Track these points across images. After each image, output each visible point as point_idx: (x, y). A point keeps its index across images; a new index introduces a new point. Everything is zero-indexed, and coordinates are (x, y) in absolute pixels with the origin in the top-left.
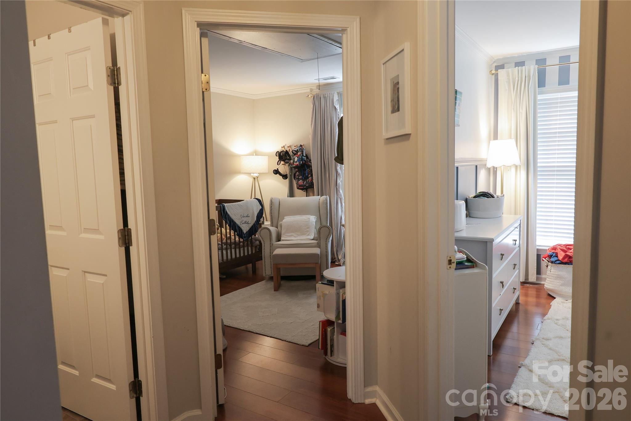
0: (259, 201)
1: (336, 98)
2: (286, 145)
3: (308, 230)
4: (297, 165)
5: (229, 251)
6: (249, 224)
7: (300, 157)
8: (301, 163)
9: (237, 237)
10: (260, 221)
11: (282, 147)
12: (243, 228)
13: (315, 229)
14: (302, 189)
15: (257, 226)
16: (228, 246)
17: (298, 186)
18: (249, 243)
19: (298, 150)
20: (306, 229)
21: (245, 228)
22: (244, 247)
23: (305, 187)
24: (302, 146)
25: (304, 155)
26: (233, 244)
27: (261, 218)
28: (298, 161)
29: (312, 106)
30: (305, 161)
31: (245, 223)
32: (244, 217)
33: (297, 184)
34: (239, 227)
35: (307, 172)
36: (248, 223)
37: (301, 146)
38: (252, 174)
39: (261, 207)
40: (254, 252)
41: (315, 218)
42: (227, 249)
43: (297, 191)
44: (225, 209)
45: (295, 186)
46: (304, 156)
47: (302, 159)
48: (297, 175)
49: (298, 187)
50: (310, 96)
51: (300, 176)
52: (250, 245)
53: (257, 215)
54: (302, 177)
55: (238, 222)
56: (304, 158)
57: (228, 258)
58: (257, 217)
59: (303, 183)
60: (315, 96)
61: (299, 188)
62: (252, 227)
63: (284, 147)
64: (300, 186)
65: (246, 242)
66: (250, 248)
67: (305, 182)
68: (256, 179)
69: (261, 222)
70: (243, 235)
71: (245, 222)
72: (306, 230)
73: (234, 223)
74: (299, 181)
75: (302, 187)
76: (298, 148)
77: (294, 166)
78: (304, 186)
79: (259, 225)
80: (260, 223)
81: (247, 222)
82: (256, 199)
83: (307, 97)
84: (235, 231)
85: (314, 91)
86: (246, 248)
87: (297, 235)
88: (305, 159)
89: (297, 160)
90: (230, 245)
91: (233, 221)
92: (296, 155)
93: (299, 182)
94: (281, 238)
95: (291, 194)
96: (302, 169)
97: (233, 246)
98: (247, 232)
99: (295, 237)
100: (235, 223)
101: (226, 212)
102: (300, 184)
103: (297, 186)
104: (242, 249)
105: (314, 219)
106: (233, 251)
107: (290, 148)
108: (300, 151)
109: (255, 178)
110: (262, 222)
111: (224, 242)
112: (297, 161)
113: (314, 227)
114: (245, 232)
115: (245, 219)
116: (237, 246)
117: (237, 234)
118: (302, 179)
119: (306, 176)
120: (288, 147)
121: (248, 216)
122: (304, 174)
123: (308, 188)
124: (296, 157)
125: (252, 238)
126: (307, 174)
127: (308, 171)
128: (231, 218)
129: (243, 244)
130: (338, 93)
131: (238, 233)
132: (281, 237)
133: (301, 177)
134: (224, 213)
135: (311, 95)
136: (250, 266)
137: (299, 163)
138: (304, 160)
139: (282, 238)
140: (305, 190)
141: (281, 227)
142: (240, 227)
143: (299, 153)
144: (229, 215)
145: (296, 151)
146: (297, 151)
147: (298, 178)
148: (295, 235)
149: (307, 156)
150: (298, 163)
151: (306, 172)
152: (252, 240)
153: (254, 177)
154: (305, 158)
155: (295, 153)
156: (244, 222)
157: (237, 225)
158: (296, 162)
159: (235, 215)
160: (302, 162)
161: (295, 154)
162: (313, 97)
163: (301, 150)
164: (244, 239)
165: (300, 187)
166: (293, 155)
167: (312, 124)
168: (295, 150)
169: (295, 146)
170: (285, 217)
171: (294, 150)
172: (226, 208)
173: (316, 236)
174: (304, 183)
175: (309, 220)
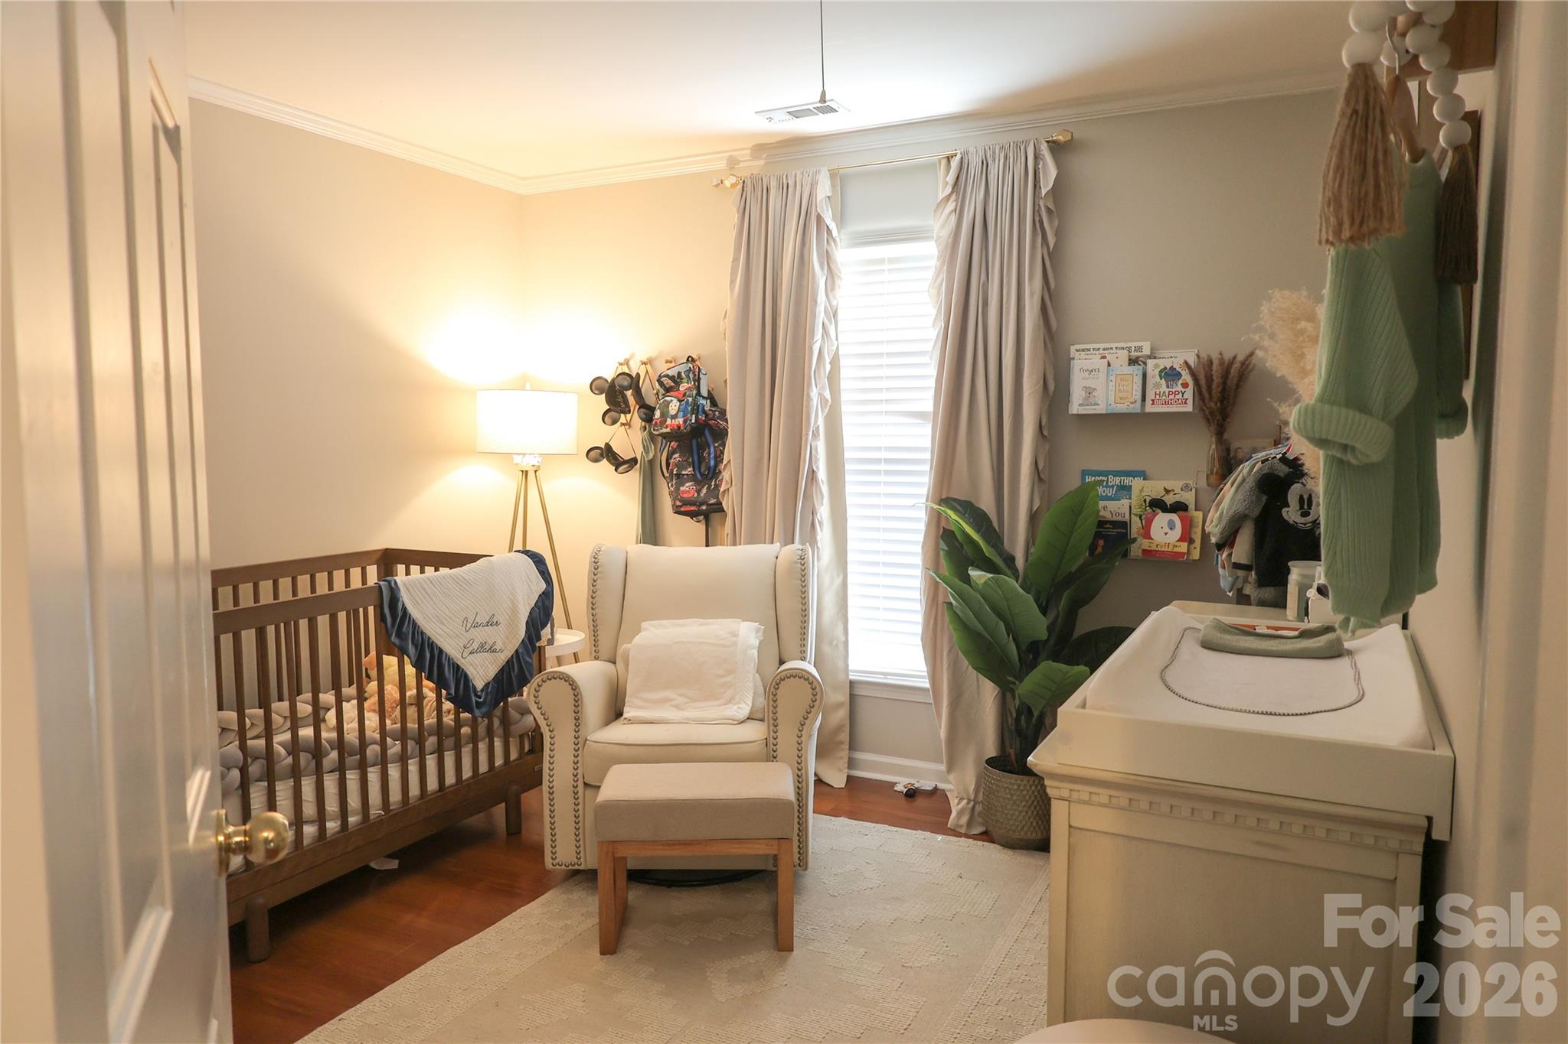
0: (538, 560)
1: (824, 189)
2: (633, 356)
3: (729, 678)
4: (679, 427)
5: (413, 767)
6: (495, 651)
7: (690, 399)
8: (693, 421)
9: (448, 705)
10: (539, 638)
11: (621, 364)
12: (471, 671)
13: (757, 675)
14: (691, 515)
15: (528, 659)
16: (411, 744)
17: (678, 503)
18: (496, 722)
19: (679, 373)
20: (722, 676)
21: (481, 671)
22: (474, 739)
23: (704, 508)
24: (693, 360)
25: (704, 393)
26: (429, 735)
27: (544, 626)
28: (681, 414)
29: (735, 217)
30: (707, 415)
31: (482, 648)
32: (476, 625)
33: (675, 495)
34: (457, 669)
35: (712, 456)
36: (492, 650)
37: (690, 359)
38: (517, 459)
39: (543, 586)
40: (514, 756)
41: (758, 631)
42: (403, 759)
43: (674, 524)
44: (398, 600)
45: (666, 502)
46: (704, 398)
47: (696, 409)
48: (677, 465)
49: (677, 506)
50: (727, 183)
51: (686, 469)
52: (500, 731)
53: (527, 614)
54: (694, 470)
55: (451, 647)
56: (704, 402)
57: (410, 795)
58: (527, 622)
59: (698, 494)
60: (749, 182)
61: (682, 509)
62: (509, 662)
63: (627, 362)
64: (686, 503)
65: (486, 721)
66: (498, 744)
67: (704, 491)
68: (531, 475)
69: (543, 643)
70: (474, 699)
71: (482, 646)
72: (723, 680)
73: (436, 653)
74: (683, 485)
75: (693, 508)
76: (682, 369)
77: (664, 430)
78: (701, 504)
79: (535, 656)
80: (539, 647)
81: (487, 647)
82: (526, 552)
83: (717, 186)
84: (441, 684)
85: (741, 165)
86: (482, 746)
87: (686, 700)
88: (707, 408)
89: (678, 411)
90: (420, 741)
91: (432, 645)
92: (672, 393)
93: (682, 488)
94: (625, 709)
95: (651, 533)
96: (694, 441)
97: (431, 742)
98: (487, 685)
99: (677, 707)
100: (441, 651)
101: (405, 609)
102: (685, 496)
103: (674, 501)
104: (466, 752)
105: (753, 635)
106: (431, 762)
107: (648, 366)
108: (688, 377)
109: (527, 472)
110: (549, 639)
111: (393, 731)
112: (677, 414)
113: (752, 667)
114: (479, 684)
115: (480, 635)
116: (449, 742)
117: (448, 694)
118: (692, 478)
119: (709, 468)
120: (644, 363)
121: (495, 620)
122: (701, 459)
123: (711, 512)
124: (675, 401)
125: (506, 703)
126: (712, 463)
127: (715, 451)
128: (422, 633)
129: (472, 729)
130: (833, 175)
131: (453, 691)
132: (624, 705)
133: (689, 471)
134: (394, 618)
135: (733, 180)
136: (500, 811)
137: (685, 421)
138: (704, 412)
139: (629, 712)
140: (702, 518)
141: (627, 665)
142: (458, 666)
143: (683, 387)
144: (415, 624)
145: (672, 378)
146: (677, 380)
147: (678, 476)
148: (680, 700)
149: (711, 397)
150: (680, 421)
151: (709, 455)
152: (508, 710)
153: (524, 469)
154: (706, 404)
155: (670, 385)
156: (475, 646)
157: (449, 659)
158: (674, 417)
159: (442, 623)
160: (697, 418)
161: (668, 390)
162: (740, 187)
163: (691, 376)
164: (477, 712)
165: (687, 509)
166: (662, 391)
167: (732, 282)
168: (671, 373)
169: (667, 362)
170: (644, 625)
171: (667, 376)
172: (405, 597)
173: (762, 701)
174: (699, 491)
175: (734, 639)
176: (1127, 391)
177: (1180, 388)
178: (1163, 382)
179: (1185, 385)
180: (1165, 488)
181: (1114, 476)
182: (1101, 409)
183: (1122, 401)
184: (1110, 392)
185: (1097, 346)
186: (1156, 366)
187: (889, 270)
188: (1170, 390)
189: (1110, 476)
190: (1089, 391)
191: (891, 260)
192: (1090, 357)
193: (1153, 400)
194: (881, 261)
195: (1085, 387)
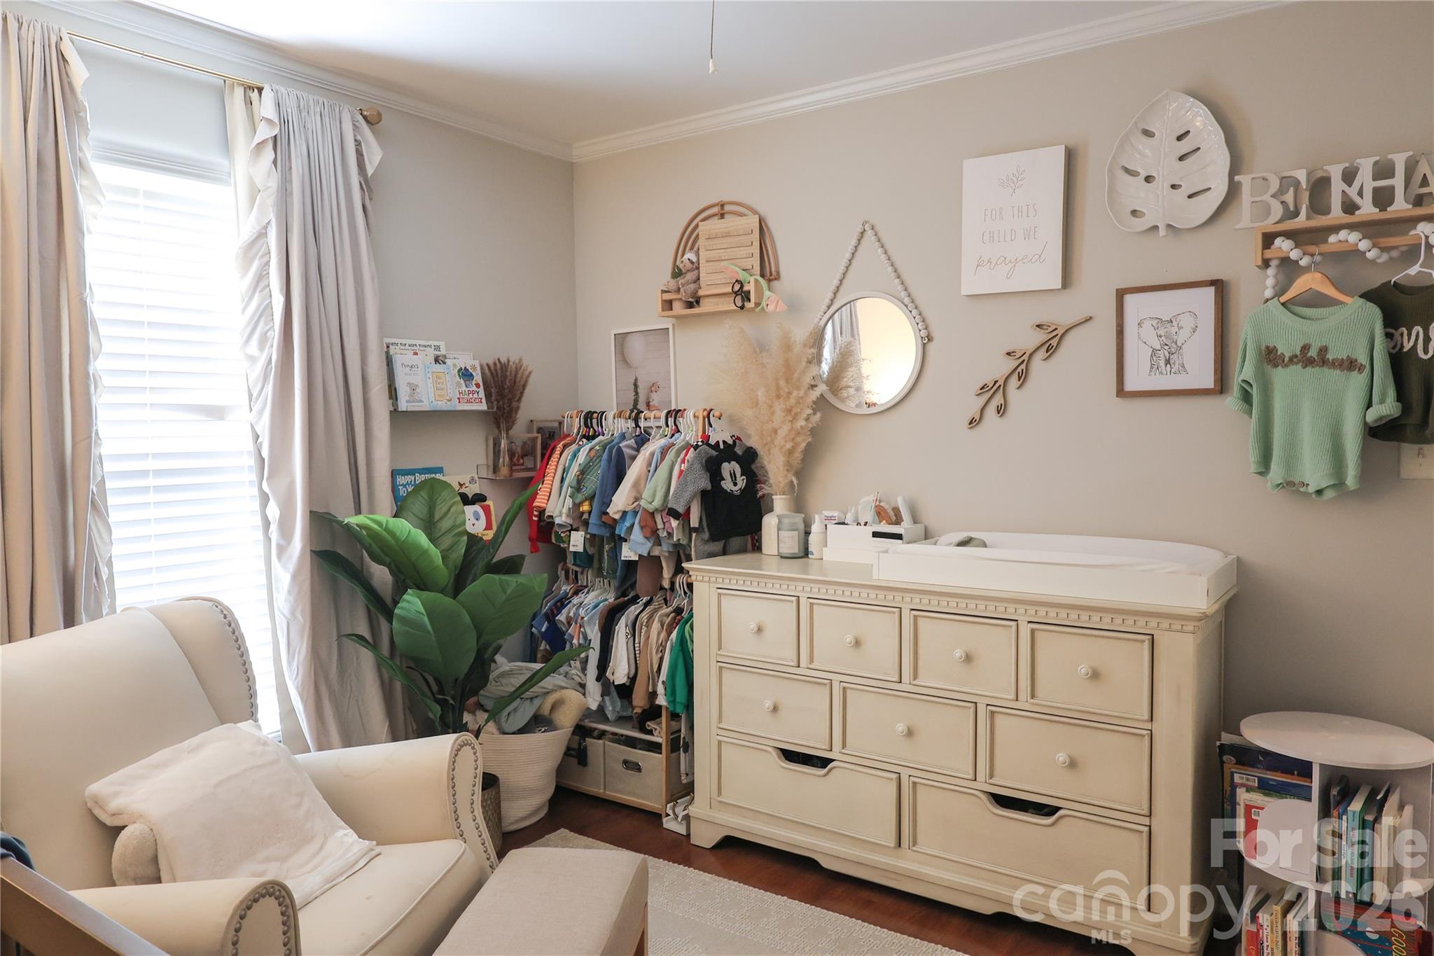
176: (442, 389)
177: (474, 388)
178: (462, 381)
179: (478, 386)
180: (459, 483)
181: (420, 474)
182: (425, 406)
183: (441, 399)
184: (429, 389)
185: (404, 341)
186: (455, 365)
187: (146, 207)
188: (468, 389)
189: (417, 474)
190: (413, 388)
191: (149, 195)
192: (403, 352)
193: (459, 399)
194: (134, 192)
195: (409, 383)
